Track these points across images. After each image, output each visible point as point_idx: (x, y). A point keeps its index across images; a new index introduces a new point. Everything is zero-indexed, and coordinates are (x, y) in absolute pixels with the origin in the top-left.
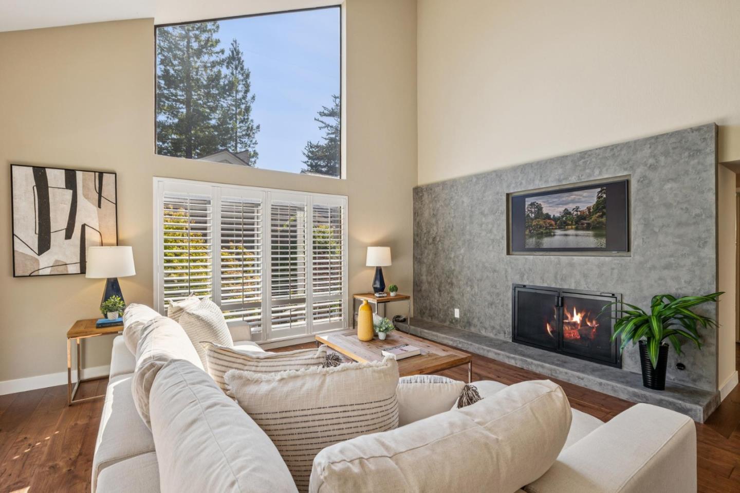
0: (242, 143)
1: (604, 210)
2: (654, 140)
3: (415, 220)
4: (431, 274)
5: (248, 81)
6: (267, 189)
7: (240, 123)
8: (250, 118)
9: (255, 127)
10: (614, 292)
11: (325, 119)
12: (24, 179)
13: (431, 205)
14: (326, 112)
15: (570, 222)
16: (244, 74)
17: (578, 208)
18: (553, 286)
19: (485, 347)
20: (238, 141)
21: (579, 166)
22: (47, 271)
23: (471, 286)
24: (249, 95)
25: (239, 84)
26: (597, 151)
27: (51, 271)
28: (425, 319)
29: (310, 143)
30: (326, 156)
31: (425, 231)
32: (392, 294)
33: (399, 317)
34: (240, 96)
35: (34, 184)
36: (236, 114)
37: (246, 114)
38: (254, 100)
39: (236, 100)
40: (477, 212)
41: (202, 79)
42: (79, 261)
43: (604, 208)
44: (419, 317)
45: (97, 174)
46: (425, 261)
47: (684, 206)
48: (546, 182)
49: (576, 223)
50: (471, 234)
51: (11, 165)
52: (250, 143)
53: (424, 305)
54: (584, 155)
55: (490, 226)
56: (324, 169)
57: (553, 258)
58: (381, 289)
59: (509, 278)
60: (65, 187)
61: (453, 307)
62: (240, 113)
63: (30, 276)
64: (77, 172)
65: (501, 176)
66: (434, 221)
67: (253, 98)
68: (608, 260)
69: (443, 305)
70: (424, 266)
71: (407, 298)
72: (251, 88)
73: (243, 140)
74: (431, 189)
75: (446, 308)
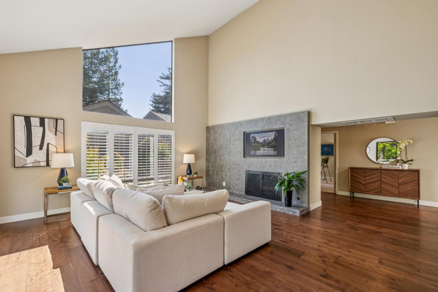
0: (112, 92)
1: (277, 140)
2: (291, 115)
3: (207, 142)
4: (214, 167)
5: (117, 57)
6: (136, 127)
7: (111, 81)
8: (118, 78)
9: (121, 84)
10: (279, 172)
11: (163, 81)
12: (20, 122)
13: (214, 135)
14: (164, 76)
15: (266, 145)
16: (114, 52)
17: (268, 139)
18: (260, 170)
19: (233, 197)
20: (110, 91)
21: (268, 122)
22: (31, 165)
23: (230, 172)
24: (118, 65)
25: (111, 58)
26: (274, 117)
27: (32, 165)
28: (211, 188)
29: (154, 94)
30: (164, 102)
31: (211, 147)
32: (195, 176)
33: (199, 187)
34: (111, 65)
35: (25, 125)
36: (109, 76)
37: (116, 76)
38: (121, 68)
39: (109, 67)
40: (232, 139)
41: (87, 53)
42: (46, 160)
43: (276, 139)
44: (208, 187)
45: (55, 120)
46: (211, 161)
47: (300, 140)
48: (258, 128)
49: (268, 145)
50: (230, 149)
51: (14, 116)
52: (117, 93)
53: (211, 181)
54: (270, 118)
55: (237, 145)
56: (162, 109)
57: (260, 159)
58: (190, 173)
59: (244, 168)
60: (39, 126)
61: (223, 181)
62: (112, 75)
63: (22, 167)
64: (45, 119)
65: (242, 124)
66: (215, 143)
67: (120, 67)
68: (277, 159)
69: (219, 181)
70: (211, 163)
71: (202, 177)
72: (118, 61)
73: (114, 91)
74: (214, 128)
75: (219, 182)
